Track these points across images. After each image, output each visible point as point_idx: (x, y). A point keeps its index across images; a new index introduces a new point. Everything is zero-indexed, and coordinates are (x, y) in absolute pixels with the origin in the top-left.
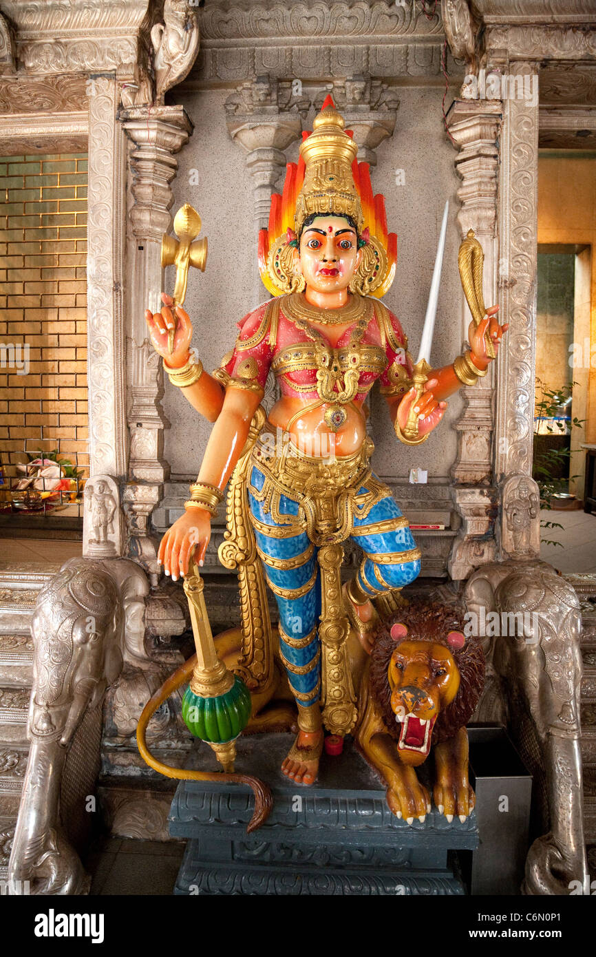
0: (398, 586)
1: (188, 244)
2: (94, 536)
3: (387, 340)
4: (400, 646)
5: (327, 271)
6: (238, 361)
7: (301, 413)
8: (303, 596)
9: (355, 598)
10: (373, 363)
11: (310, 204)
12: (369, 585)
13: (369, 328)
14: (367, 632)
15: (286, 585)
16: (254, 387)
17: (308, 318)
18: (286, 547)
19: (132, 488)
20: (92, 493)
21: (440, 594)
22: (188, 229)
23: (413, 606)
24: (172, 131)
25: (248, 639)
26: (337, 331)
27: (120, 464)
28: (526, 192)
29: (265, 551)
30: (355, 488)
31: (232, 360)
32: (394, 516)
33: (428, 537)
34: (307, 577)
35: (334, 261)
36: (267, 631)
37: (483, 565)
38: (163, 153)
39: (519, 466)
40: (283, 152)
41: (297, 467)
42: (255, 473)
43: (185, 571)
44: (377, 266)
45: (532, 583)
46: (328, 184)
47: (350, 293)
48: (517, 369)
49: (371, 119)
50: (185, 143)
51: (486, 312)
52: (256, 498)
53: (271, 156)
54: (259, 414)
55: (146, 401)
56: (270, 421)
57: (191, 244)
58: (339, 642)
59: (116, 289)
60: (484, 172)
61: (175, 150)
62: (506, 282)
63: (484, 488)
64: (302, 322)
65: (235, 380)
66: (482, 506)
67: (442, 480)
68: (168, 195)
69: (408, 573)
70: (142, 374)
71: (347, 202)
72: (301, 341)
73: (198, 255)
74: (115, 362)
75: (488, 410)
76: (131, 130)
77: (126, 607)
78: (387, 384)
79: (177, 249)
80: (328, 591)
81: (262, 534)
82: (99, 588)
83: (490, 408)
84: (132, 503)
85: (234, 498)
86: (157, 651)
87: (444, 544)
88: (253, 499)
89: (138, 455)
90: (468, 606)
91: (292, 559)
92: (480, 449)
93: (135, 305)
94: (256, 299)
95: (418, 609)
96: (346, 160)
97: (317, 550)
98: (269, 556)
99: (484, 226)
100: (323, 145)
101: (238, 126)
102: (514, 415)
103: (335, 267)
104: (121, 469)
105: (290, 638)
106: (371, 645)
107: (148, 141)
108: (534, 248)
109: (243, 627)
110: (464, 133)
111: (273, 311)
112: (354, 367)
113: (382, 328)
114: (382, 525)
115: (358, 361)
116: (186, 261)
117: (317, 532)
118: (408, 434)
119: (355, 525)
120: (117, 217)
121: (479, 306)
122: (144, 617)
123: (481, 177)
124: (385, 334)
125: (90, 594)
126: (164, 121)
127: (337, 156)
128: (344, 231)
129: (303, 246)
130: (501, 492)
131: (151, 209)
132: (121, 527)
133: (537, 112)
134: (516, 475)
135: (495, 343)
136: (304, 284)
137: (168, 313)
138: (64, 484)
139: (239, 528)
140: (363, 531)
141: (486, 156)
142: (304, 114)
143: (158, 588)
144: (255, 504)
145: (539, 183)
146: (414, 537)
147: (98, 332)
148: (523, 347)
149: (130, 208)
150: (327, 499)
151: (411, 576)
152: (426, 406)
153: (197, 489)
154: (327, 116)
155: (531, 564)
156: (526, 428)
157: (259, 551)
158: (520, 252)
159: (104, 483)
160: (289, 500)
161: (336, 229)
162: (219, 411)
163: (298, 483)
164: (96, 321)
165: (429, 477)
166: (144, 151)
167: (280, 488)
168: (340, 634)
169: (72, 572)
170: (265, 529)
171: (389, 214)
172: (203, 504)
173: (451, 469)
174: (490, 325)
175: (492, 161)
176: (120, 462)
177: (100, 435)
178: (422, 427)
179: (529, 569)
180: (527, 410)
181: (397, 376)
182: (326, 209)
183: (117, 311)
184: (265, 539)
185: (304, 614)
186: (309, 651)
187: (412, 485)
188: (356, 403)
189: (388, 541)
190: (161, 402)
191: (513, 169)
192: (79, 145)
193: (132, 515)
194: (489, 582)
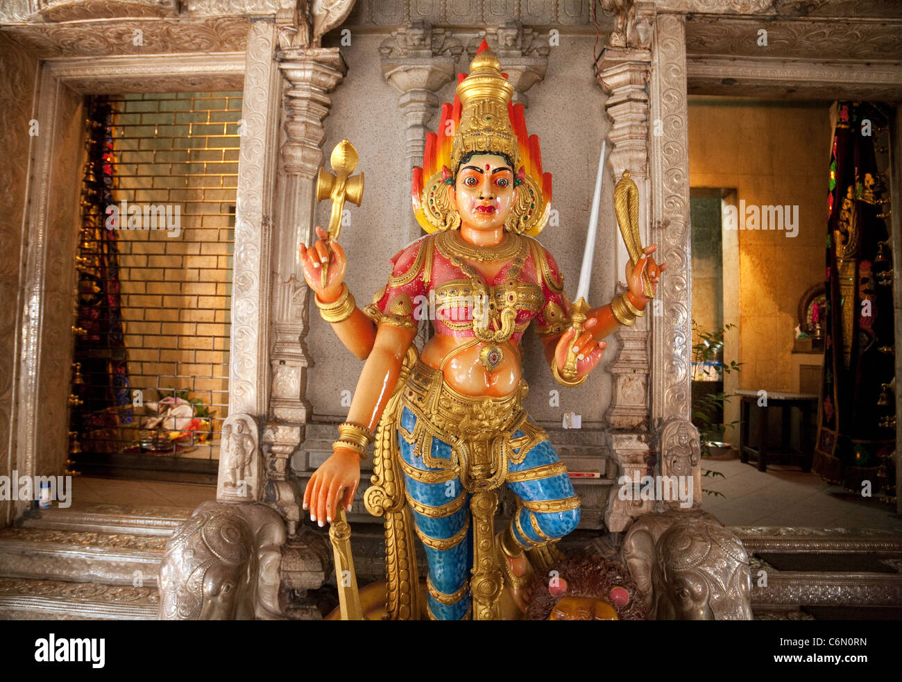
0: (556, 537)
1: (344, 178)
2: (230, 479)
3: (543, 279)
4: (560, 603)
5: (483, 208)
6: (390, 297)
7: (455, 352)
8: (455, 547)
9: (507, 549)
10: (530, 302)
11: (467, 142)
12: (525, 536)
13: (526, 266)
14: (521, 588)
15: (437, 535)
16: (407, 324)
17: (464, 255)
18: (436, 493)
19: (272, 428)
20: (231, 432)
21: (597, 548)
22: (345, 164)
23: (571, 558)
24: (327, 71)
25: (394, 594)
26: (493, 269)
27: (261, 403)
28: (677, 135)
29: (415, 497)
30: (510, 431)
31: (384, 296)
32: (552, 461)
33: (583, 485)
34: (459, 525)
35: (491, 198)
36: (414, 586)
37: (642, 516)
38: (317, 92)
39: (677, 410)
40: (436, 93)
41: (451, 408)
42: (405, 413)
43: (332, 517)
44: (533, 205)
45: (696, 535)
46: (486, 124)
47: (505, 232)
48: (673, 311)
49: (523, 64)
50: (339, 83)
51: (643, 251)
52: (407, 440)
53: (424, 97)
54: (411, 352)
55: (290, 338)
56: (423, 359)
57: (348, 179)
58: (492, 598)
59: (265, 224)
60: (634, 116)
61: (328, 90)
62: (659, 222)
63: (642, 434)
64: (457, 259)
65: (388, 317)
66: (640, 452)
67: (597, 426)
68: (321, 133)
69: (567, 522)
70: (288, 310)
71: (504, 141)
72: (456, 278)
73: (354, 190)
74: (261, 297)
75: (643, 352)
76: (287, 69)
77: (261, 556)
78: (543, 324)
79: (334, 183)
80: (480, 543)
81: (412, 479)
82: (233, 535)
83: (646, 349)
84: (271, 445)
85: (383, 440)
86: (292, 606)
87: (600, 494)
88: (404, 441)
89: (280, 394)
90: (628, 561)
91: (444, 506)
92: (636, 394)
93: (283, 240)
94: (406, 237)
95: (577, 563)
96: (502, 101)
97: (470, 496)
98: (419, 503)
99: (636, 168)
100: (479, 86)
101: (393, 68)
102: (671, 357)
103: (492, 204)
104: (261, 409)
105: (440, 593)
106: (526, 602)
107: (304, 80)
108: (686, 191)
109: (388, 580)
110: (615, 78)
111: (428, 247)
112: (511, 305)
113: (538, 266)
114: (539, 471)
115: (515, 299)
116: (343, 195)
117: (470, 477)
118: (567, 375)
119: (510, 470)
120: (269, 153)
121: (636, 245)
122: (280, 568)
123: (632, 120)
124: (541, 272)
125: (224, 541)
126: (320, 62)
127: (493, 97)
128: (501, 169)
129: (459, 184)
130: (660, 438)
131: (303, 145)
132: (259, 469)
133: (685, 60)
134: (675, 419)
135: (653, 283)
136: (459, 221)
137: (322, 246)
138: (195, 424)
139: (387, 472)
140: (518, 477)
141: (637, 101)
142: (457, 58)
143: (296, 537)
144: (405, 447)
145: (690, 128)
146: (573, 485)
147: (244, 266)
148: (678, 288)
149: (282, 144)
150: (481, 443)
151: (571, 525)
152: (585, 346)
153: (346, 429)
154: (484, 59)
155: (694, 515)
156: (684, 371)
157: (408, 497)
158: (673, 193)
159: (243, 423)
160: (441, 442)
161: (493, 167)
162: (370, 348)
163: (451, 425)
164: (242, 255)
165: (583, 422)
166: (298, 89)
167: (432, 430)
168: (493, 589)
169: (206, 516)
170: (416, 474)
171: (543, 154)
172: (353, 445)
173: (606, 414)
174: (647, 265)
175: (642, 105)
176: (261, 401)
177: (242, 371)
178: (580, 368)
179: (692, 520)
180: (684, 352)
181: (553, 315)
182: (484, 147)
183: (265, 246)
184: (415, 484)
185: (456, 566)
186: (460, 607)
187: (565, 430)
188: (512, 343)
189: (546, 488)
190: (305, 339)
191: (663, 113)
192: (235, 84)
193: (271, 457)
194: (649, 534)
